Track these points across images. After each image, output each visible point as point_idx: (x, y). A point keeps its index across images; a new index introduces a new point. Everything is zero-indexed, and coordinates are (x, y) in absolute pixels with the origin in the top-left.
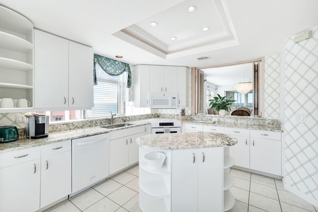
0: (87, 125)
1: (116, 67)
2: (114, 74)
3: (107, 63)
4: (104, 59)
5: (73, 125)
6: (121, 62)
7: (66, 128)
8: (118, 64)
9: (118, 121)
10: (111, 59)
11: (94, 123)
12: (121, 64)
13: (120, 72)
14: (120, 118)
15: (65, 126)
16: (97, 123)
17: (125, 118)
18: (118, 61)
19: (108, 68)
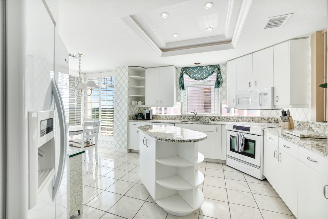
0: (178, 119)
1: (203, 72)
2: (200, 78)
3: (194, 71)
4: (192, 69)
5: (169, 117)
6: (208, 66)
7: (165, 118)
8: (205, 68)
9: (205, 120)
10: (198, 67)
11: (183, 118)
12: (209, 68)
13: (207, 75)
14: (207, 116)
15: (165, 117)
16: (185, 118)
17: (213, 118)
18: (205, 65)
19: (195, 75)
